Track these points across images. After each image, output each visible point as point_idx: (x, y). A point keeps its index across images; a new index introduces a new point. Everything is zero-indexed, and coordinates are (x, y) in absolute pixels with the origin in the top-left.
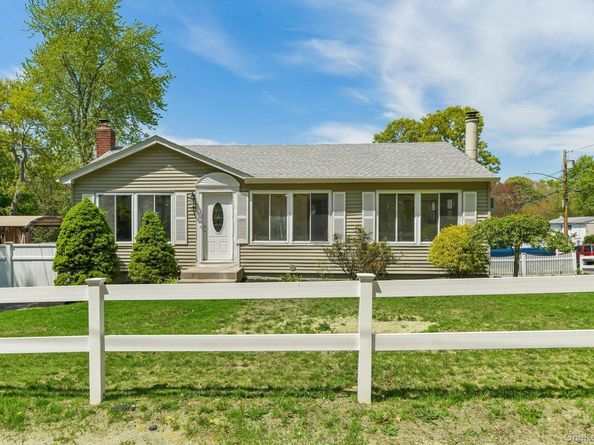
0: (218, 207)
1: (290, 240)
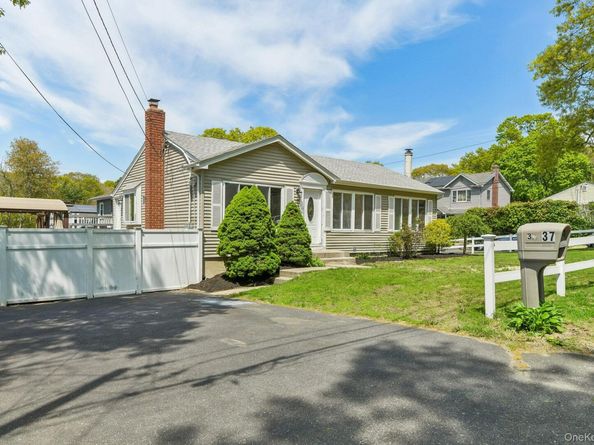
0: (311, 200)
1: (353, 229)
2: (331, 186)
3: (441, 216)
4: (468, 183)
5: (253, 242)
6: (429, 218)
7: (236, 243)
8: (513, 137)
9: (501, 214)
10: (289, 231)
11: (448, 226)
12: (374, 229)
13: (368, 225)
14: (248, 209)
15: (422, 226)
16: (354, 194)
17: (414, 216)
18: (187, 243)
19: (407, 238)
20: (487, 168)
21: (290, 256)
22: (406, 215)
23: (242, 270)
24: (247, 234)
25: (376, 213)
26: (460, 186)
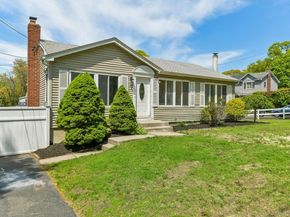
1: (174, 105)
2: (157, 75)
3: (237, 96)
4: (253, 78)
5: (81, 117)
6: (229, 97)
7: (68, 118)
8: (278, 54)
9: (274, 95)
10: (118, 107)
11: (243, 103)
12: (190, 105)
13: (186, 102)
14: (79, 90)
15: (224, 103)
16: (175, 81)
17: (219, 96)
18: (36, 118)
19: (212, 112)
20: (263, 70)
21: (118, 126)
22: (213, 95)
23: (71, 140)
24: (76, 110)
25: (191, 94)
26: (248, 80)
